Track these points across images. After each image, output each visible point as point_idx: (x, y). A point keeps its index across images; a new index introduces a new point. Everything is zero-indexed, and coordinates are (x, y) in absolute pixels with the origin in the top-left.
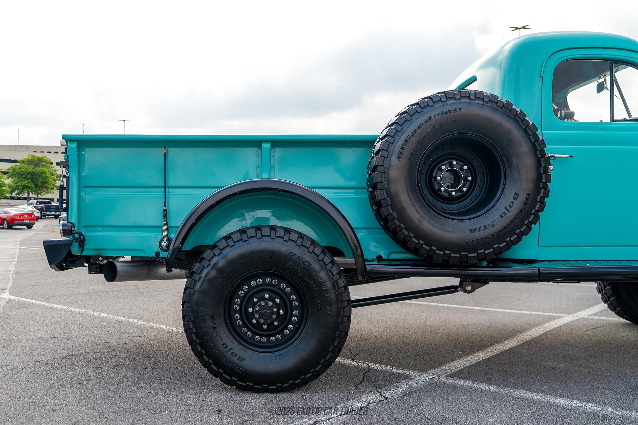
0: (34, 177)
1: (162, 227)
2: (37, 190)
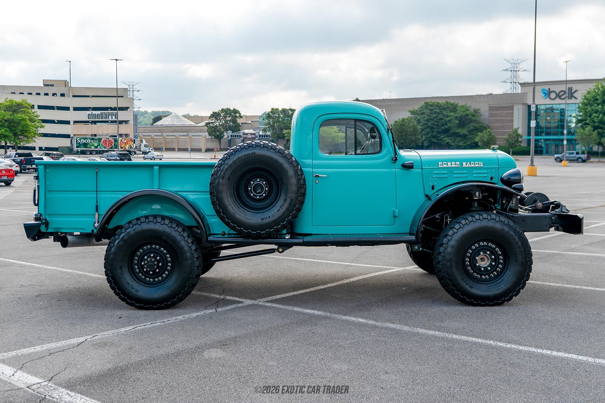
0: (12, 125)
1: (95, 215)
2: (16, 139)
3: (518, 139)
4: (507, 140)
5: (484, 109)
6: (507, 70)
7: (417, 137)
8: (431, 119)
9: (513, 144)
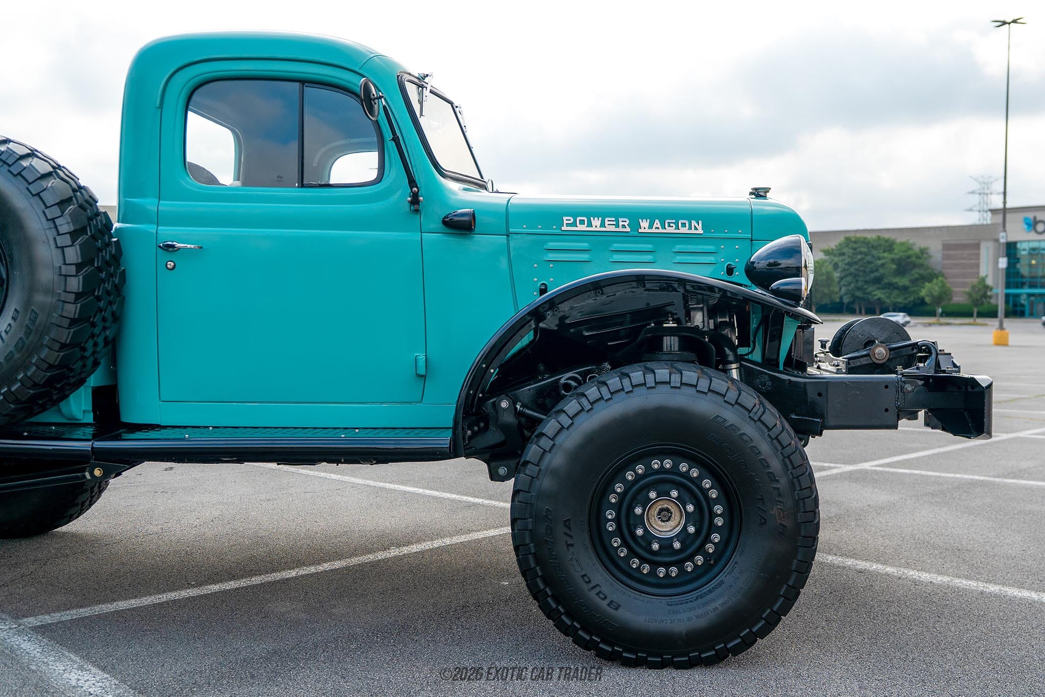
3: (985, 293)
4: (970, 295)
5: (935, 249)
6: (973, 192)
7: (831, 289)
8: (855, 262)
9: (977, 300)
